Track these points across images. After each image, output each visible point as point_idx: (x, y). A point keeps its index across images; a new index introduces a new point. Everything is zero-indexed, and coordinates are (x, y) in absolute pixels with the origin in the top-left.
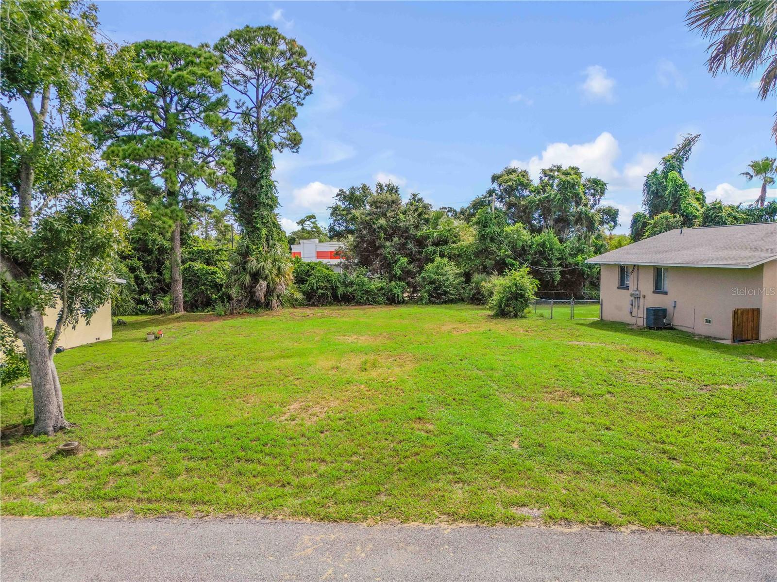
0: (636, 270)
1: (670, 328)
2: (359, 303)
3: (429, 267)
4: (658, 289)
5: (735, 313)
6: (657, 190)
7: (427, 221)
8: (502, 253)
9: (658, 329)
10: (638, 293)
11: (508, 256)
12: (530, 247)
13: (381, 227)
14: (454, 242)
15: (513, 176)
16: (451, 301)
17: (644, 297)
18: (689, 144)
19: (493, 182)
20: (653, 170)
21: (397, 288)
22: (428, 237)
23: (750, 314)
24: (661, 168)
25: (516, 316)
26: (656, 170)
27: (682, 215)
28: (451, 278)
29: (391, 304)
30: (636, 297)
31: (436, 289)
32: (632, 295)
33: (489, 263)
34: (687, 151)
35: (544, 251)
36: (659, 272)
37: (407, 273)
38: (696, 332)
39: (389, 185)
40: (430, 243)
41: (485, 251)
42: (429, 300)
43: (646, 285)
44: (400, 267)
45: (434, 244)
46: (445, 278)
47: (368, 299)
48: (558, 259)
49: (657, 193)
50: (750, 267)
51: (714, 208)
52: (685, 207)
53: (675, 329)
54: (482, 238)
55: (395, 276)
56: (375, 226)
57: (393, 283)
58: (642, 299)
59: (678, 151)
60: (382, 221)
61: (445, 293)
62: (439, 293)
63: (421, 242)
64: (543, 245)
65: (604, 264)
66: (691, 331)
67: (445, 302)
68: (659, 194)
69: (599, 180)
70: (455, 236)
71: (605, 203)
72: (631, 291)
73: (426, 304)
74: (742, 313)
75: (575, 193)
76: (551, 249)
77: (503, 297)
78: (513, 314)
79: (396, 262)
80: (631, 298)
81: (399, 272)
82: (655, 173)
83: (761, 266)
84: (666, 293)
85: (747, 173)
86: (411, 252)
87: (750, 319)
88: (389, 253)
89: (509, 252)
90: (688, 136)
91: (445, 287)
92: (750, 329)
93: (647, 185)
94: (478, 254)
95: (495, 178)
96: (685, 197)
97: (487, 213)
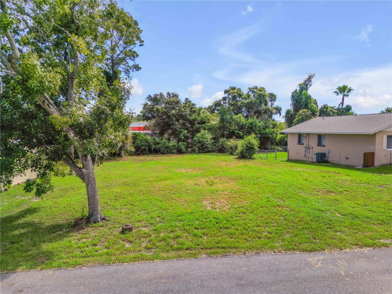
0: (308, 136)
1: (327, 162)
2: (163, 153)
3: (199, 135)
4: (320, 144)
5: (365, 154)
6: (297, 99)
7: (194, 112)
8: (233, 128)
9: (322, 162)
10: (309, 146)
11: (236, 129)
12: (245, 125)
13: (173, 115)
14: (208, 123)
15: (235, 91)
16: (209, 152)
17: (312, 148)
18: (310, 78)
19: (225, 93)
20: (295, 90)
21: (182, 146)
22: (195, 120)
23: (371, 155)
24: (298, 89)
25: (250, 158)
26: (296, 90)
27: (311, 111)
28: (209, 141)
29: (179, 154)
30: (308, 148)
31: (202, 146)
32: (306, 147)
33: (226, 133)
34: (309, 82)
35: (252, 127)
36: (320, 137)
37: (187, 138)
38: (340, 164)
39: (174, 93)
40: (197, 123)
41: (224, 127)
42: (199, 151)
43: (314, 142)
44: (184, 135)
45: (198, 123)
46: (206, 140)
47: (167, 151)
48: (258, 131)
49: (297, 100)
50: (372, 134)
51: (325, 108)
52: (310, 107)
53: (329, 162)
54: (222, 120)
55: (181, 139)
56: (170, 114)
57: (180, 143)
58: (311, 149)
59: (305, 81)
60: (174, 112)
61: (206, 147)
62: (204, 148)
63: (192, 123)
64: (252, 124)
65: (290, 133)
66: (338, 163)
67: (206, 152)
68: (298, 101)
69: (273, 94)
70: (208, 120)
71: (276, 104)
72: (305, 145)
73: (197, 153)
74: (368, 154)
75: (265, 100)
76: (255, 126)
77: (243, 149)
78: (248, 157)
79: (181, 132)
80: (305, 149)
81: (183, 138)
82: (296, 91)
83: (375, 134)
84: (324, 146)
85: (336, 92)
86: (188, 127)
87: (371, 157)
88: (178, 128)
89: (237, 128)
90: (310, 74)
91: (206, 145)
92: (370, 161)
93: (293, 96)
94: (220, 128)
95: (226, 92)
96: (310, 102)
97: (224, 108)
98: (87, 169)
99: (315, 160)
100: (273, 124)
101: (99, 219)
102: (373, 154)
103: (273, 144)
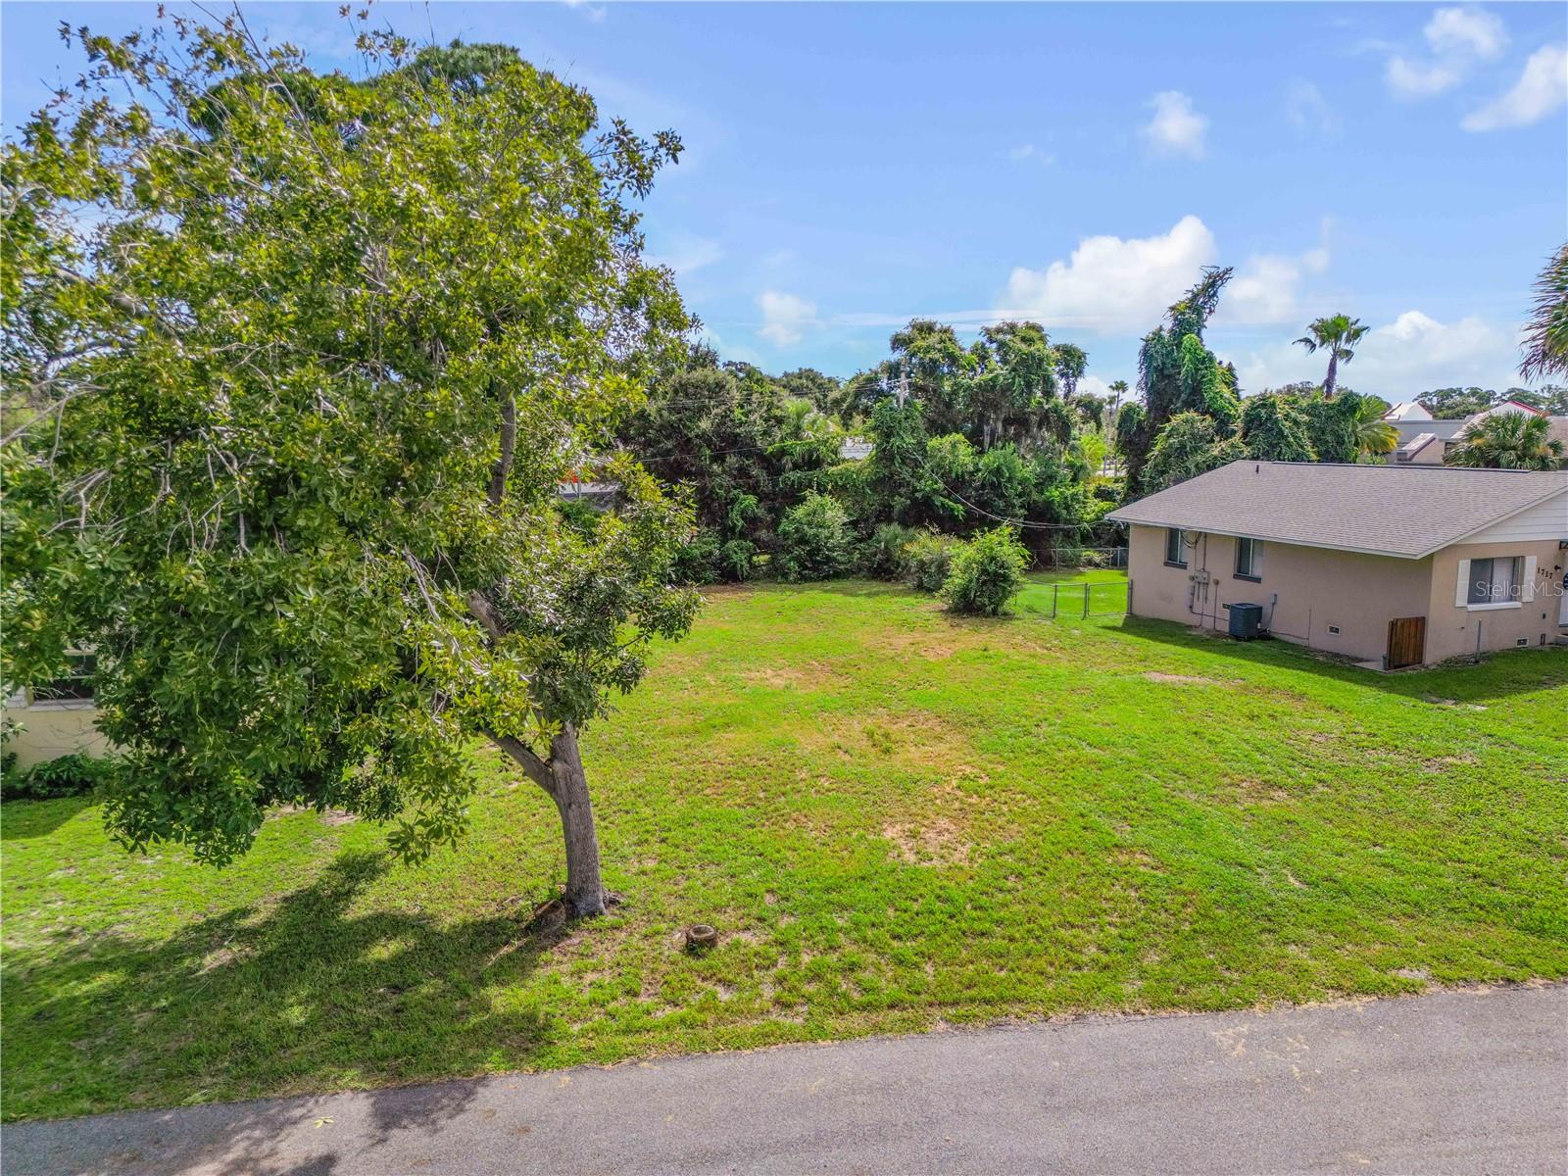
0: (1201, 541)
1: (1265, 637)
3: (800, 512)
4: (1242, 572)
5: (1393, 625)
6: (1164, 363)
7: (780, 421)
8: (925, 485)
9: (1250, 639)
10: (1205, 575)
11: (935, 491)
12: (972, 474)
13: (702, 436)
14: (832, 465)
15: (933, 339)
16: (838, 575)
17: (1217, 583)
18: (1213, 285)
19: (894, 348)
20: (1155, 328)
21: (737, 552)
22: (783, 452)
23: (1413, 628)
24: (1168, 325)
25: (994, 613)
26: (1161, 329)
27: (1213, 415)
28: (838, 534)
29: (726, 583)
30: (1200, 583)
31: (811, 554)
32: (1193, 578)
33: (900, 502)
34: (1211, 297)
35: (999, 482)
36: (1244, 547)
37: (753, 522)
38: (1312, 646)
39: (699, 345)
40: (790, 465)
41: (890, 478)
42: (799, 573)
43: (1222, 566)
44: (743, 514)
45: (796, 467)
46: (826, 532)
48: (1020, 496)
49: (1162, 370)
50: (1419, 557)
51: (1264, 406)
52: (1211, 399)
53: (1273, 638)
54: (884, 456)
55: (732, 529)
56: (692, 435)
57: (732, 544)
58: (1212, 587)
59: (1195, 296)
60: (705, 424)
61: (828, 560)
62: (819, 562)
63: (772, 464)
64: (998, 471)
65: (1135, 524)
66: (1304, 643)
67: (827, 578)
68: (1166, 372)
69: (1075, 350)
70: (832, 451)
71: (1085, 386)
72: (1191, 571)
73: (795, 582)
74: (1403, 625)
75: (1044, 376)
76: (1010, 479)
77: (971, 581)
78: (989, 609)
79: (733, 501)
80: (1192, 584)
81: (740, 523)
82: (1158, 335)
83: (1431, 556)
84: (1258, 580)
85: (1307, 341)
86: (758, 482)
87: (1413, 634)
88: (721, 486)
89: (941, 485)
90: (1213, 270)
91: (828, 550)
92: (1412, 647)
93: (1147, 355)
94: (876, 484)
95: (898, 342)
96: (1210, 380)
97: (891, 409)
98: (566, 762)
99: (1225, 627)
100: (1071, 466)
101: (602, 905)
102: (1420, 624)
103: (1069, 537)
